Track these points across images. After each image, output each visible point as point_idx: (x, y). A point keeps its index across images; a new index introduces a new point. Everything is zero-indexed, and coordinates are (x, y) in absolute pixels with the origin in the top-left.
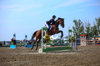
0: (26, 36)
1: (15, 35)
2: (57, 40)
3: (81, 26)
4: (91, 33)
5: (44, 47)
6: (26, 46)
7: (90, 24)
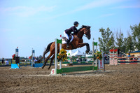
0: (33, 52)
1: (17, 50)
2: (77, 56)
3: (110, 37)
4: (124, 47)
5: (58, 67)
6: (34, 66)
7: (122, 35)
